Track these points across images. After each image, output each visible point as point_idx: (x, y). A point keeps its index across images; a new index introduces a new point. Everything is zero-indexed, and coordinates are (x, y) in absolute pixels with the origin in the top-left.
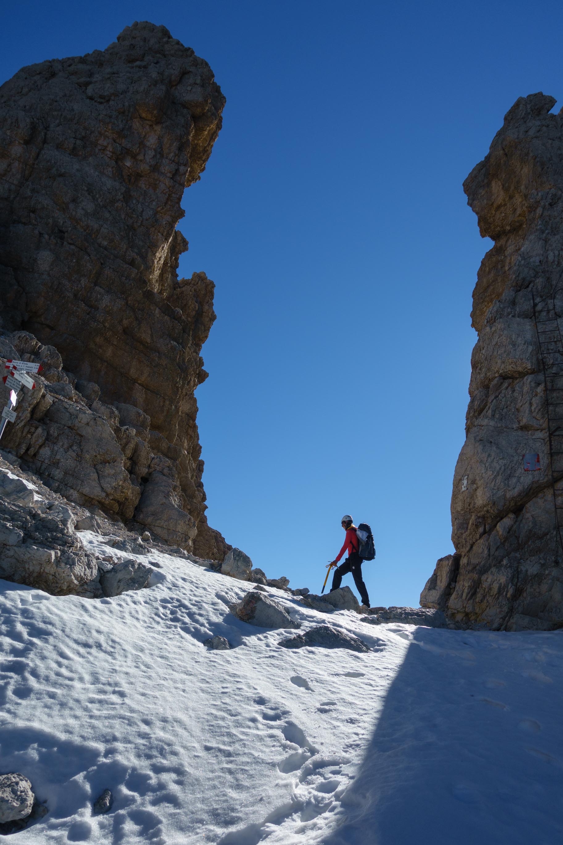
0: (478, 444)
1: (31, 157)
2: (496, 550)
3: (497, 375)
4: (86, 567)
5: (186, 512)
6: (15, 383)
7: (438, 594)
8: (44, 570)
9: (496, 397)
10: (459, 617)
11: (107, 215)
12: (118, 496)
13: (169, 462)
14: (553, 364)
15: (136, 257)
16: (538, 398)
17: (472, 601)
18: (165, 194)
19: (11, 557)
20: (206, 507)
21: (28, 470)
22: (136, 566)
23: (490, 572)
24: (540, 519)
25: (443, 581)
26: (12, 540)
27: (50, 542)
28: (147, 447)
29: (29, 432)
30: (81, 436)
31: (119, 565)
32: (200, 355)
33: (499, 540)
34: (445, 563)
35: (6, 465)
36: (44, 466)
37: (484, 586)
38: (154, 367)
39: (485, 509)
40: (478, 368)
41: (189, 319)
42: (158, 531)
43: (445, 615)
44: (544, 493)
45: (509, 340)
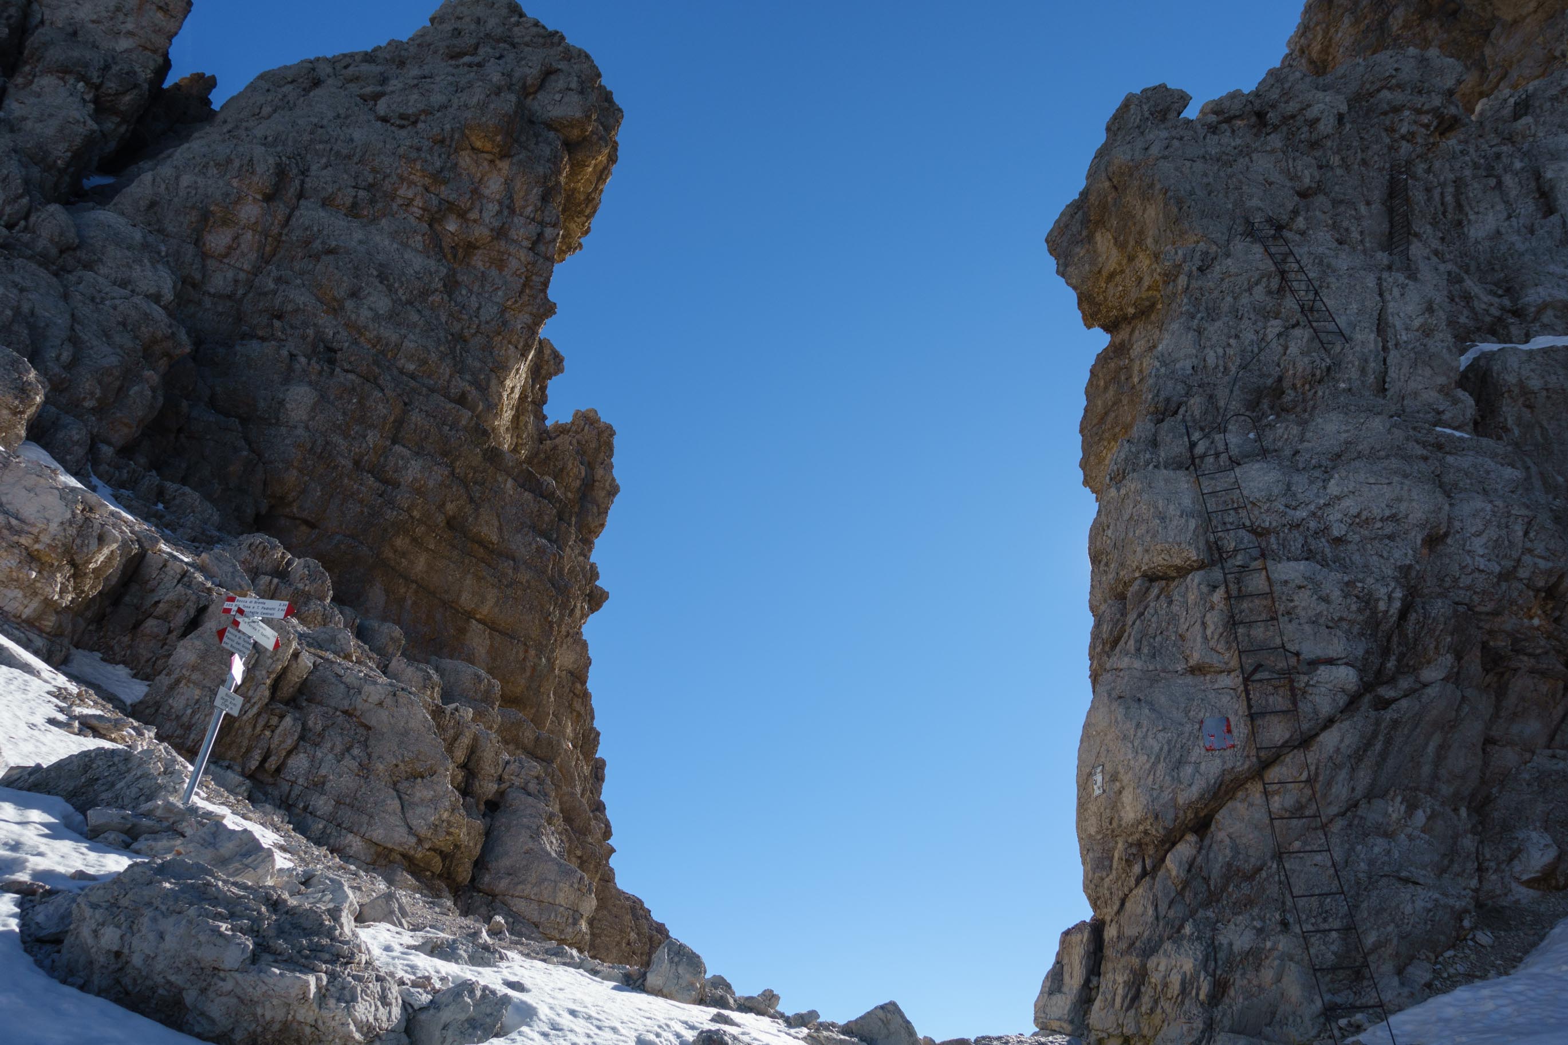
0: (1115, 705)
1: (276, 222)
2: (1169, 908)
3: (1137, 574)
4: (379, 1004)
5: (574, 865)
6: (241, 641)
7: (1069, 1002)
8: (294, 1017)
9: (1141, 614)
11: (414, 317)
12: (442, 841)
13: (537, 768)
14: (1236, 551)
15: (469, 388)
16: (1215, 612)
17: (1133, 1011)
18: (519, 276)
19: (228, 994)
20: (612, 851)
21: (265, 801)
22: (478, 993)
23: (1161, 951)
24: (1244, 840)
25: (1075, 974)
26: (231, 958)
27: (307, 957)
28: (494, 741)
29: (267, 726)
30: (368, 728)
31: (445, 993)
32: (592, 560)
33: (1173, 887)
34: (1076, 938)
35: (222, 796)
36: (296, 790)
37: (1153, 980)
38: (507, 586)
39: (1141, 828)
40: (1103, 563)
41: (569, 494)
42: (521, 909)
44: (1247, 789)
45: (1152, 510)
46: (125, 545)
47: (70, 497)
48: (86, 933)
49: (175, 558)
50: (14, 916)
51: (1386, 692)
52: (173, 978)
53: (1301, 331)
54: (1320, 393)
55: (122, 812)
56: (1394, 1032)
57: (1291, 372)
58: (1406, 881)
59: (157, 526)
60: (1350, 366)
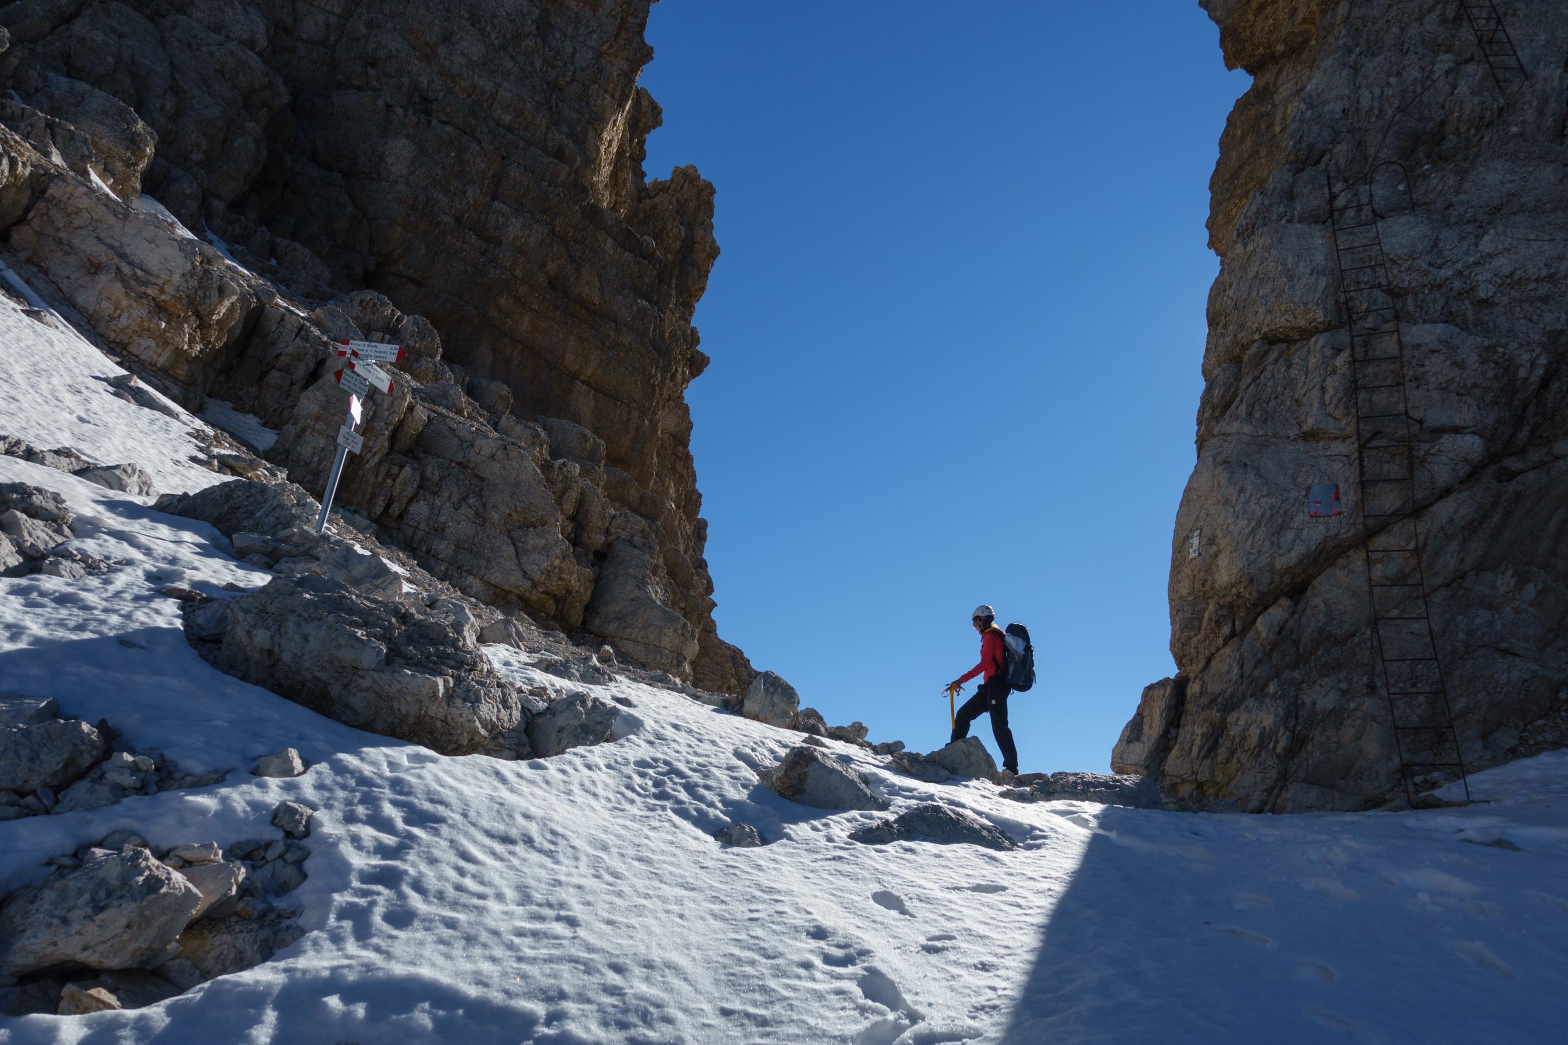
0: (1219, 469)
2: (1255, 667)
3: (1256, 337)
4: (501, 706)
5: (678, 614)
6: (357, 383)
7: (1146, 750)
8: (426, 712)
9: (1256, 378)
10: (1185, 790)
11: (509, 64)
12: (553, 586)
13: (643, 523)
14: (1368, 311)
15: (566, 142)
16: (1337, 377)
17: (1209, 760)
18: (614, 17)
19: (368, 689)
20: (714, 605)
21: (391, 544)
22: (590, 704)
23: (1243, 707)
24: (1340, 606)
25: (1154, 725)
26: (368, 659)
27: (434, 663)
28: (601, 496)
29: (388, 475)
30: (482, 479)
31: (559, 702)
32: (692, 324)
33: (1261, 648)
34: (1158, 693)
35: (351, 533)
36: (419, 536)
37: (1232, 733)
38: (609, 348)
39: (1234, 591)
40: (1221, 325)
41: (669, 256)
42: (628, 647)
43: (1158, 787)
44: (1349, 557)
45: (1280, 267)
46: (243, 298)
47: (188, 248)
48: (240, 632)
49: (292, 312)
50: (178, 616)
51: (1512, 463)
52: (318, 674)
53: (1475, 67)
54: (1487, 139)
55: (263, 537)
56: (1470, 789)
57: (1456, 115)
58: (1505, 652)
59: (272, 282)
60: (1526, 106)
